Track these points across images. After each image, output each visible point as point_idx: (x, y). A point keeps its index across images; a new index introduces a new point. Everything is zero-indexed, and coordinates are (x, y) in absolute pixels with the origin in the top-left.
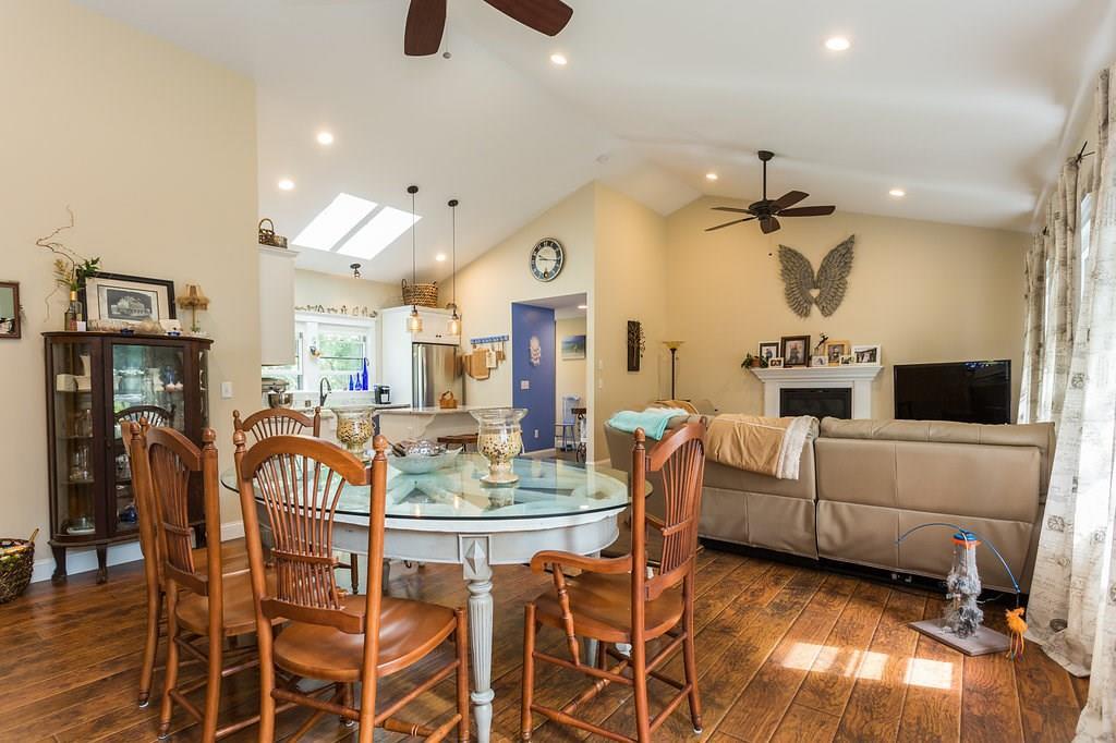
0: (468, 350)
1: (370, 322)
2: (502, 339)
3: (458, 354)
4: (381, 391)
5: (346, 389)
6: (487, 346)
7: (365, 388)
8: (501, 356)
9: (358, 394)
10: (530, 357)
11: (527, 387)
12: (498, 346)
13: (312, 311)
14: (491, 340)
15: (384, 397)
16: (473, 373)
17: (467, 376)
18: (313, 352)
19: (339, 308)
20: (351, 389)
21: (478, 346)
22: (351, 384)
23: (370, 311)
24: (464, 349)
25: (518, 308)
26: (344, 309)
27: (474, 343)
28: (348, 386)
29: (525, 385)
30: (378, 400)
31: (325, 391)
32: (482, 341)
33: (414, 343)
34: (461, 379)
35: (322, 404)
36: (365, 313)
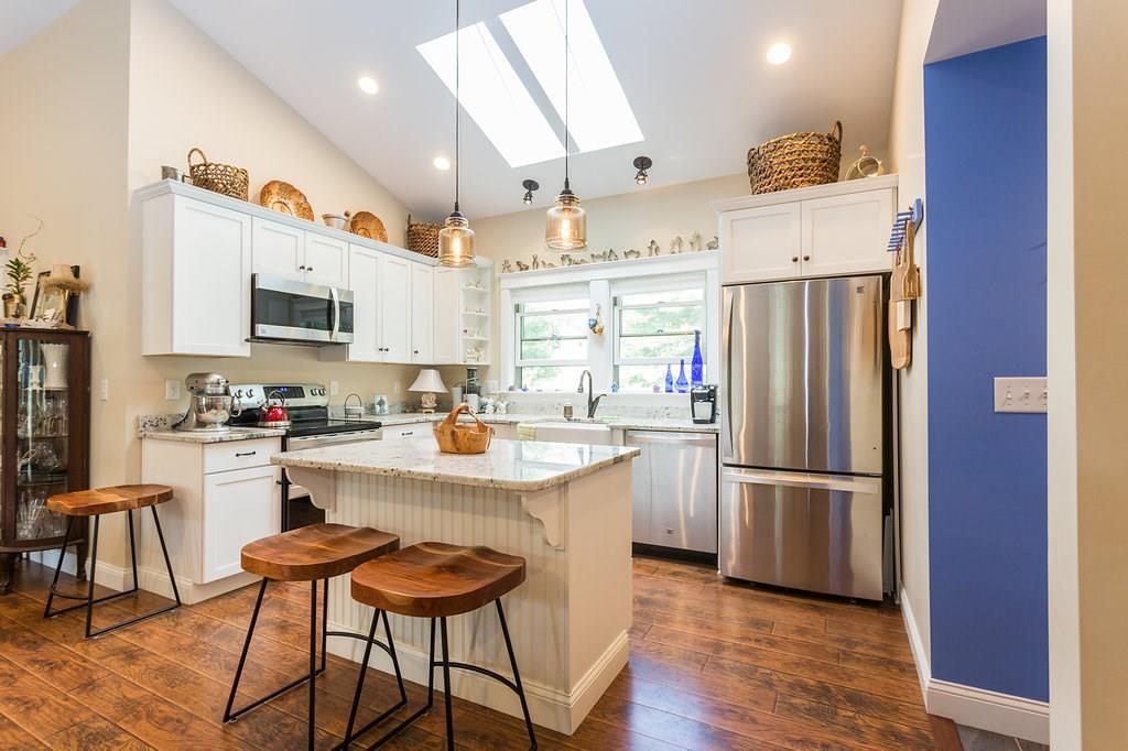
1: (709, 260)
5: (658, 390)
13: (599, 262)
15: (700, 409)
18: (591, 327)
20: (670, 390)
22: (669, 380)
28: (663, 385)
35: (591, 415)
36: (696, 245)
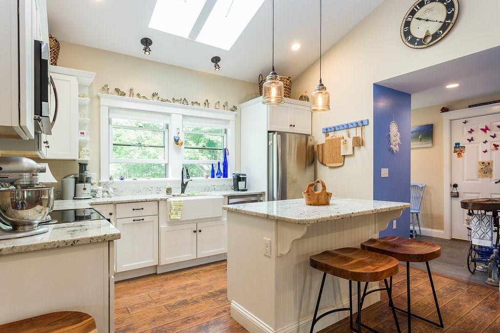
0: (320, 139)
1: (230, 116)
2: (362, 124)
3: (310, 143)
4: (239, 178)
5: (207, 177)
6: (343, 133)
7: (225, 175)
8: (358, 143)
9: (220, 181)
10: (389, 143)
11: (387, 175)
12: (354, 133)
13: (177, 104)
14: (347, 127)
15: (241, 185)
16: (326, 160)
17: (319, 164)
18: (176, 141)
19: (202, 102)
20: (213, 176)
21: (331, 134)
22: (213, 171)
23: (230, 106)
24: (316, 139)
25: (381, 90)
26: (206, 103)
27: (327, 131)
28: (210, 174)
29: (385, 173)
30: (236, 187)
31: (185, 180)
32: (335, 129)
33: (269, 132)
34: (312, 168)
35: (183, 191)
36: (226, 107)
